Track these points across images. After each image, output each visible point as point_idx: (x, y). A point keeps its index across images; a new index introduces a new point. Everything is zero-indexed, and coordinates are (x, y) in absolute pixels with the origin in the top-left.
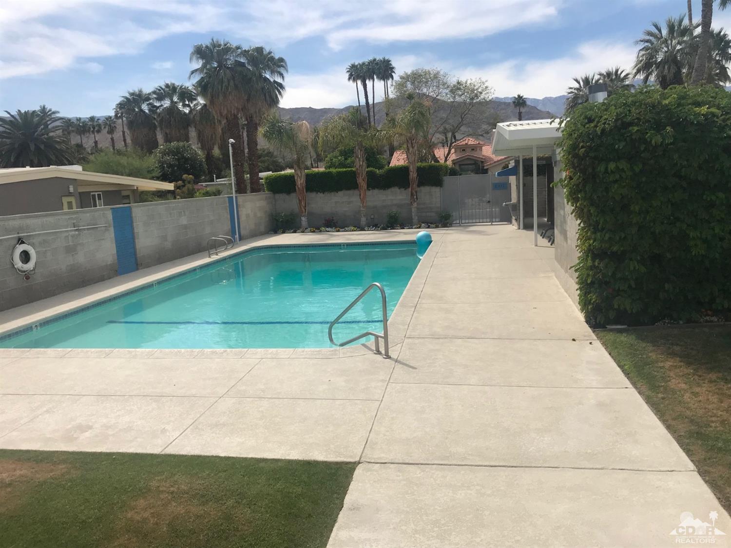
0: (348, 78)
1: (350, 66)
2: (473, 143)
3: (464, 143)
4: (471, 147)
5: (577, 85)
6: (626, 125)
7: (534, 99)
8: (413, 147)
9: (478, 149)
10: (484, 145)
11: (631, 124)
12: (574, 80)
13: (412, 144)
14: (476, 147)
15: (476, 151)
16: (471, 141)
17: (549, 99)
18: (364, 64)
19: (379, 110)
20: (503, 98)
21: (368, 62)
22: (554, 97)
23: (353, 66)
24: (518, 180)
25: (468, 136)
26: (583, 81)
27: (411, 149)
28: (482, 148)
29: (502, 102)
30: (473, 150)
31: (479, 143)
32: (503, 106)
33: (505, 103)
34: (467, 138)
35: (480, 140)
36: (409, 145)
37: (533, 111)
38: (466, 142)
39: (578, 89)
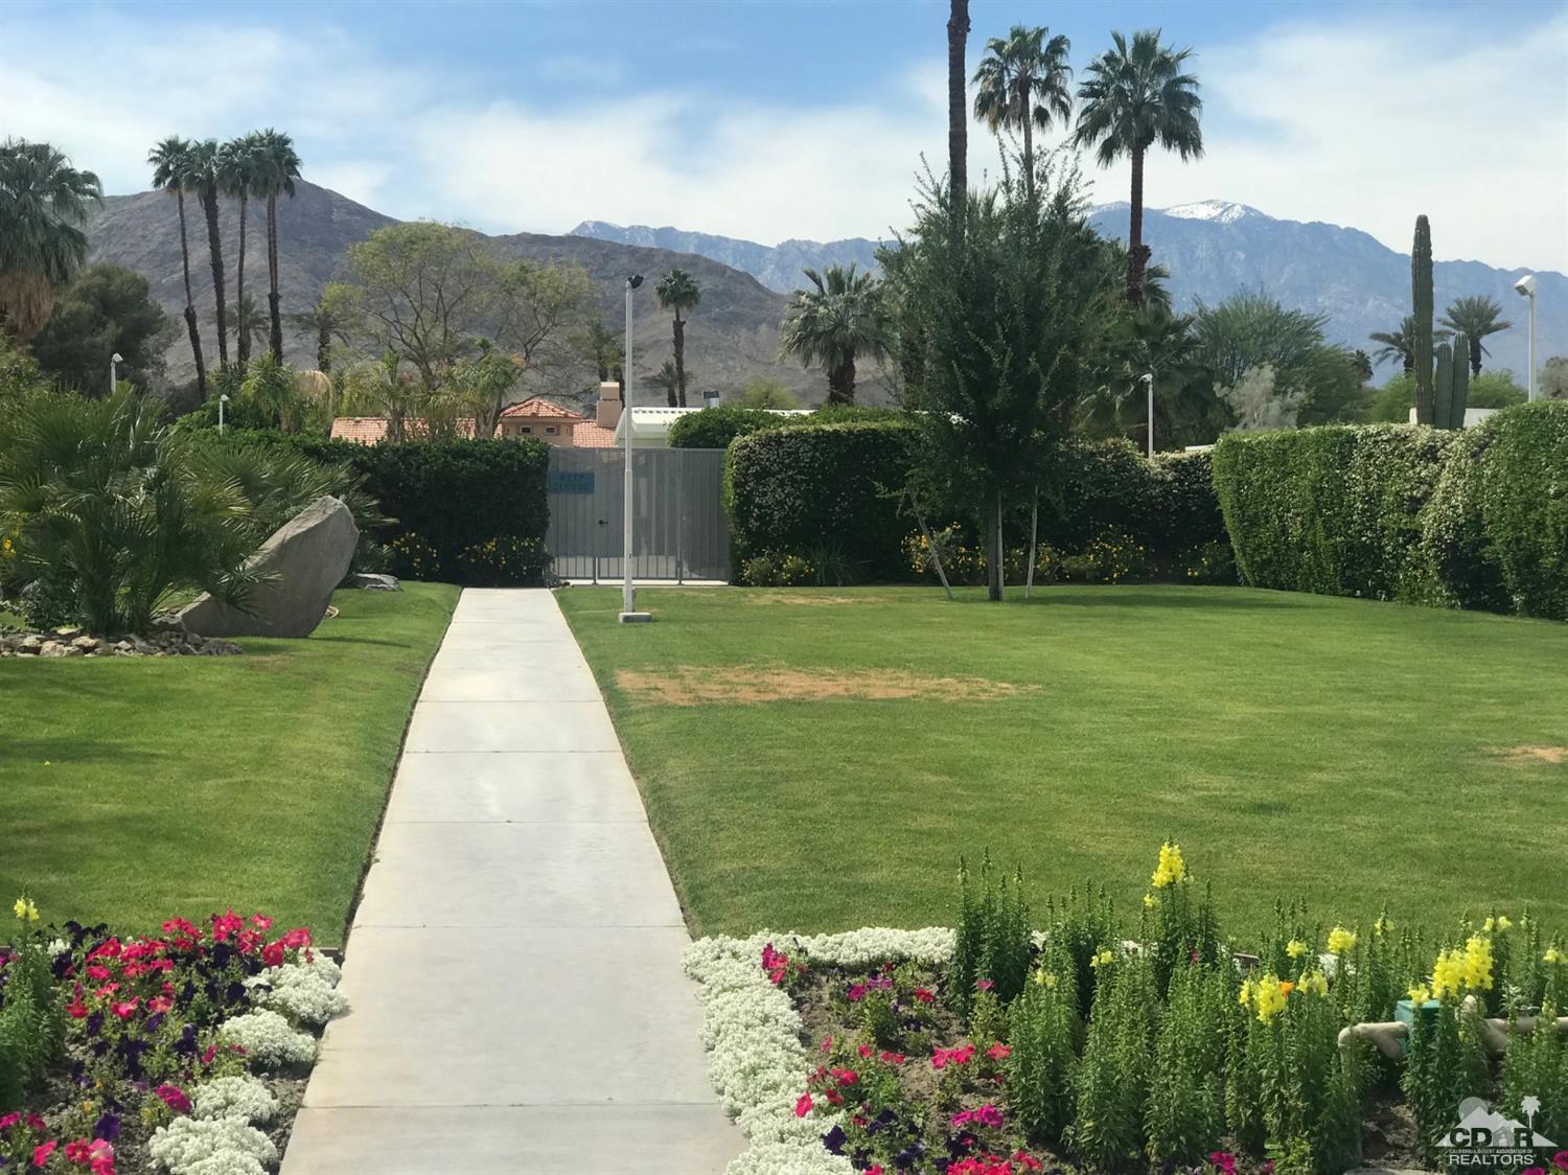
0: (153, 178)
1: (162, 145)
2: (551, 414)
3: (528, 412)
4: (544, 424)
9: (563, 429)
10: (578, 420)
14: (559, 426)
15: (558, 434)
16: (547, 409)
18: (211, 146)
20: (624, 230)
21: (231, 147)
23: (172, 148)
25: (542, 396)
28: (572, 428)
29: (621, 246)
30: (550, 430)
31: (566, 416)
32: (625, 260)
33: (632, 251)
34: (536, 401)
35: (568, 407)
36: (481, 420)
37: (739, 291)
38: (534, 409)
39: (816, 299)
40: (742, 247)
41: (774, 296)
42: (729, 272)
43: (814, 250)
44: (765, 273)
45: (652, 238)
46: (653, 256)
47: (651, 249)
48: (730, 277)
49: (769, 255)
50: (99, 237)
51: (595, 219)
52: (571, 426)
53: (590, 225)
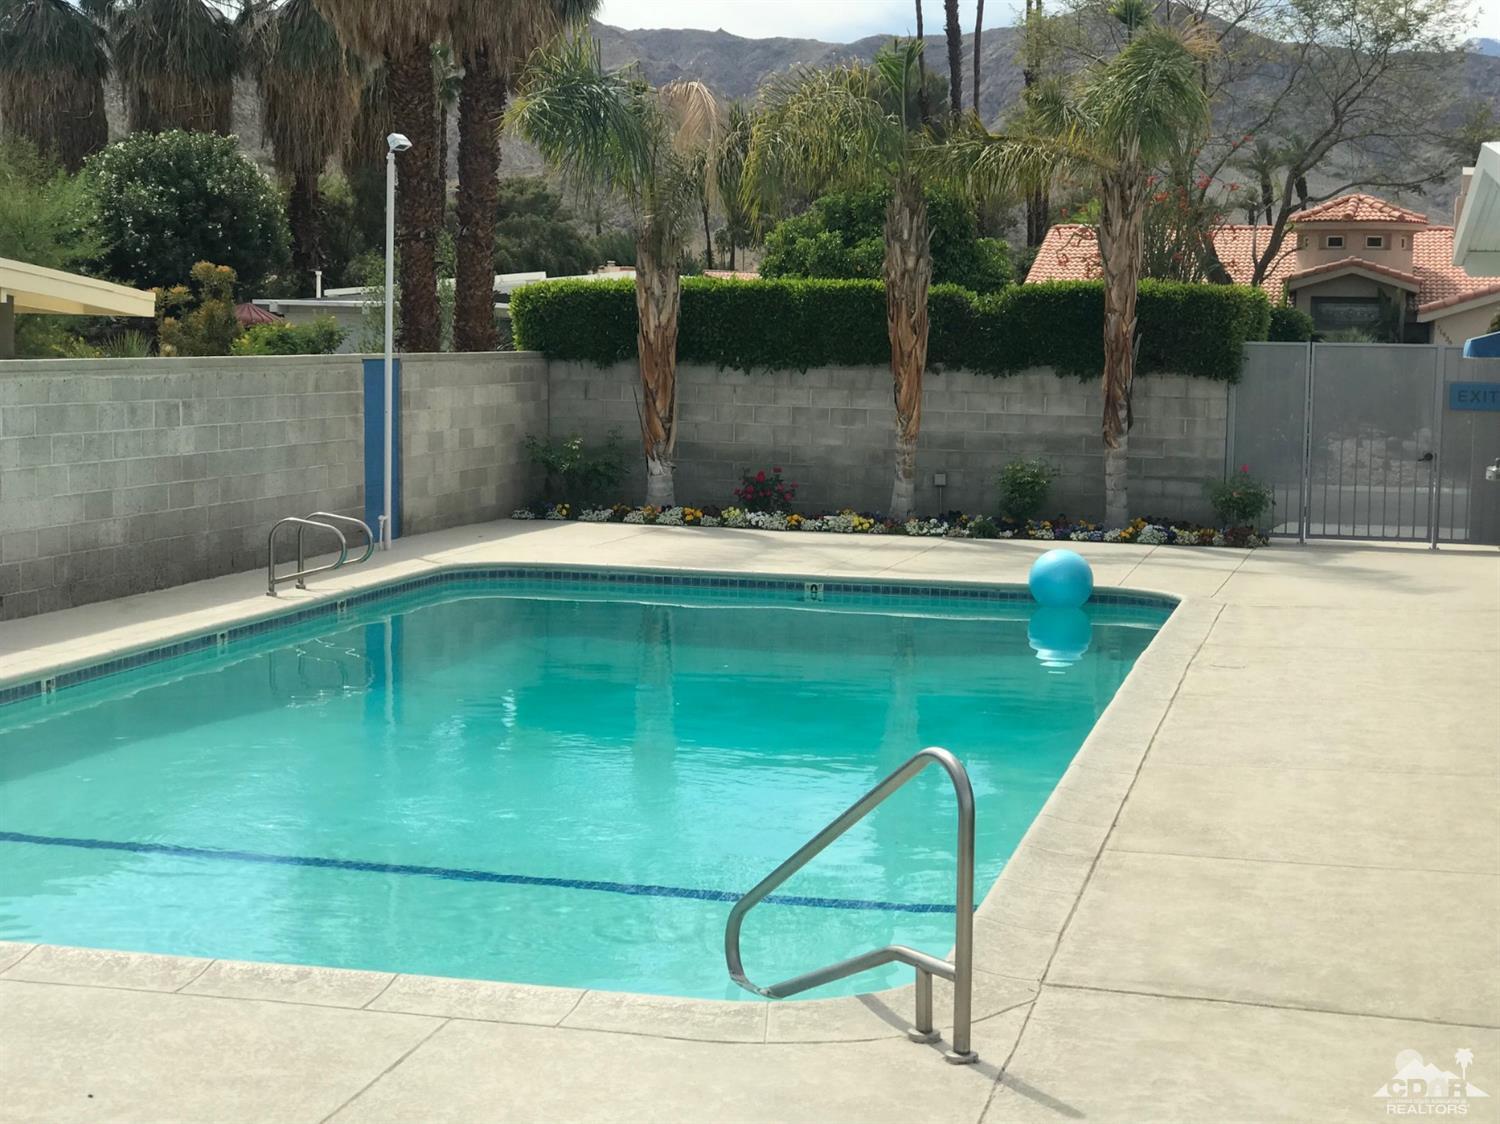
2: (1376, 215)
3: (1339, 213)
4: (1365, 231)
8: (1127, 216)
9: (1396, 241)
10: (1422, 226)
13: (1123, 198)
14: (1389, 234)
15: (1388, 248)
16: (1370, 208)
19: (999, 60)
25: (1359, 185)
27: (1118, 223)
28: (1411, 239)
30: (1374, 242)
31: (1401, 220)
34: (1353, 195)
35: (1407, 206)
36: (1114, 206)
38: (1349, 209)
50: (988, 68)
51: (1480, 37)
52: (1410, 235)
53: (1475, 42)
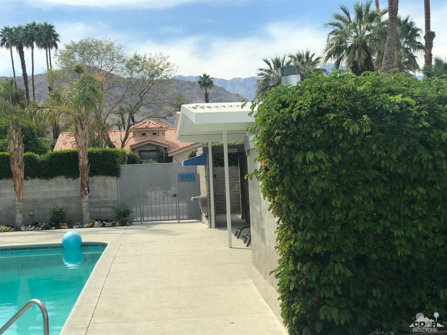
2: (154, 126)
3: (144, 126)
4: (152, 131)
5: (267, 67)
6: (322, 112)
7: (222, 79)
8: (83, 129)
9: (160, 133)
10: (167, 129)
11: (327, 111)
12: (264, 61)
13: (81, 125)
14: (158, 132)
15: (158, 135)
16: (153, 124)
17: (238, 80)
19: (40, 83)
20: (187, 77)
22: (244, 78)
24: (207, 170)
25: (149, 117)
26: (273, 63)
27: (80, 131)
28: (164, 132)
29: (186, 82)
30: (154, 134)
31: (161, 127)
32: (188, 85)
33: (189, 83)
34: (147, 121)
35: (162, 123)
37: (220, 93)
38: (147, 125)
39: (269, 71)
40: (221, 81)
41: (230, 94)
42: (217, 88)
43: (241, 80)
44: (227, 88)
45: (195, 79)
46: (195, 84)
47: (195, 82)
48: (218, 89)
49: (228, 82)
50: (37, 86)
51: (178, 75)
52: (164, 131)
53: (177, 76)
